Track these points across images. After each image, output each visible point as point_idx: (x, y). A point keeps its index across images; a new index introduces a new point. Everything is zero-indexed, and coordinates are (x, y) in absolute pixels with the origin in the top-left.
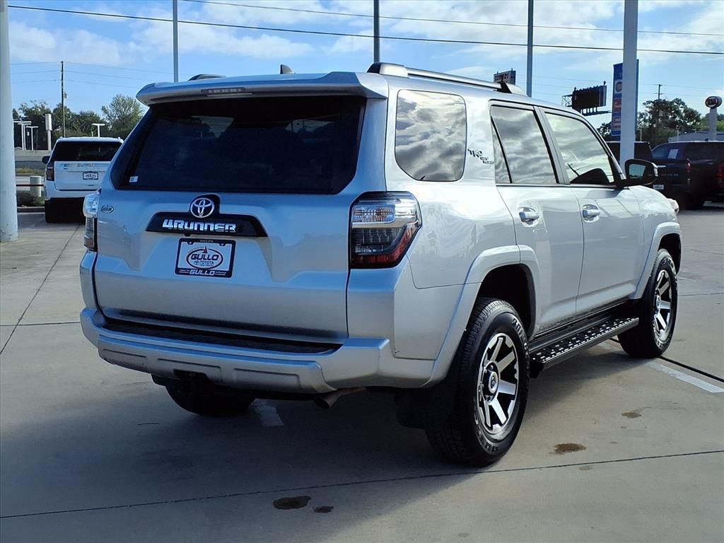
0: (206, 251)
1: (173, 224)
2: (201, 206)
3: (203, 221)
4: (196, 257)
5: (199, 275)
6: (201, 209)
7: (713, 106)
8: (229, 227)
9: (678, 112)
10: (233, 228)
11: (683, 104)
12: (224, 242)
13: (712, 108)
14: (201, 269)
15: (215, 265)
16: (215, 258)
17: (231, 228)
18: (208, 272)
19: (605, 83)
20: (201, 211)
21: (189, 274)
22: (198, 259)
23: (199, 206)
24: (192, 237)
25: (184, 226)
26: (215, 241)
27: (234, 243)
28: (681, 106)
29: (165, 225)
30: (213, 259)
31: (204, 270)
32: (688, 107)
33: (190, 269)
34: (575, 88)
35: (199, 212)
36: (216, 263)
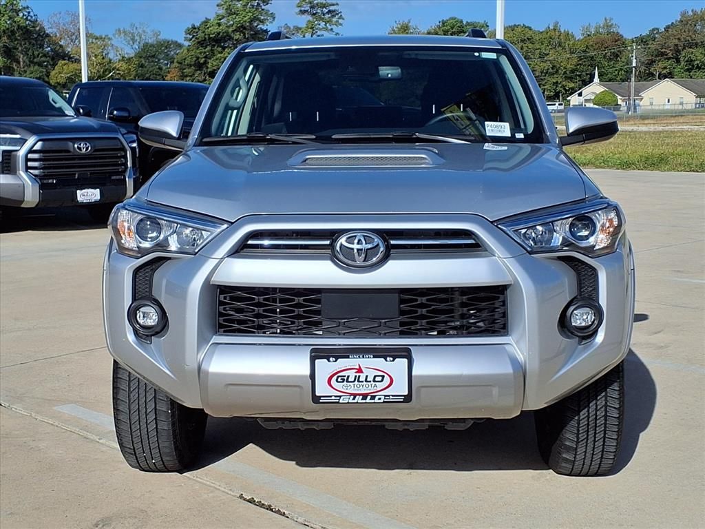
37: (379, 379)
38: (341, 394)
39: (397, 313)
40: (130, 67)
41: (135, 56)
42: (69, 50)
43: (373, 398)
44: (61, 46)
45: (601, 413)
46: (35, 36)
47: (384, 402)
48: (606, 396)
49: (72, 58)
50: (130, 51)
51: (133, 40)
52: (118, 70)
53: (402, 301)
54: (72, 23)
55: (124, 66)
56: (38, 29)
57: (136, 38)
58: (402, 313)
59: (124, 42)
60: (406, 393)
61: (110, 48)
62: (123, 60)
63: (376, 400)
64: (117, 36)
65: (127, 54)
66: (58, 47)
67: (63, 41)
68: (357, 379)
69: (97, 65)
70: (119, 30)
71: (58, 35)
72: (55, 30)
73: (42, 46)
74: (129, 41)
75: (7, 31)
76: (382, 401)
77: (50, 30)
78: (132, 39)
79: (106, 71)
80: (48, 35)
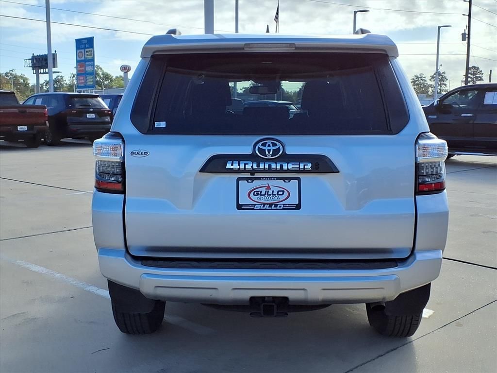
0: (269, 188)
1: (239, 165)
2: (269, 148)
3: (275, 161)
4: (258, 193)
5: (266, 209)
6: (269, 151)
7: (125, 71)
8: (304, 165)
9: (98, 74)
10: (309, 166)
11: (101, 69)
12: (290, 179)
13: (125, 73)
14: (267, 204)
15: (280, 200)
16: (280, 193)
17: (306, 167)
18: (276, 206)
19: (55, 51)
20: (269, 152)
21: (254, 209)
22: (261, 195)
23: (266, 148)
24: (257, 175)
25: (252, 167)
26: (278, 179)
27: (299, 179)
28: (100, 70)
29: (229, 166)
30: (278, 194)
31: (270, 205)
32: (105, 71)
33: (255, 205)
34: (33, 54)
35: (267, 153)
36: (282, 198)
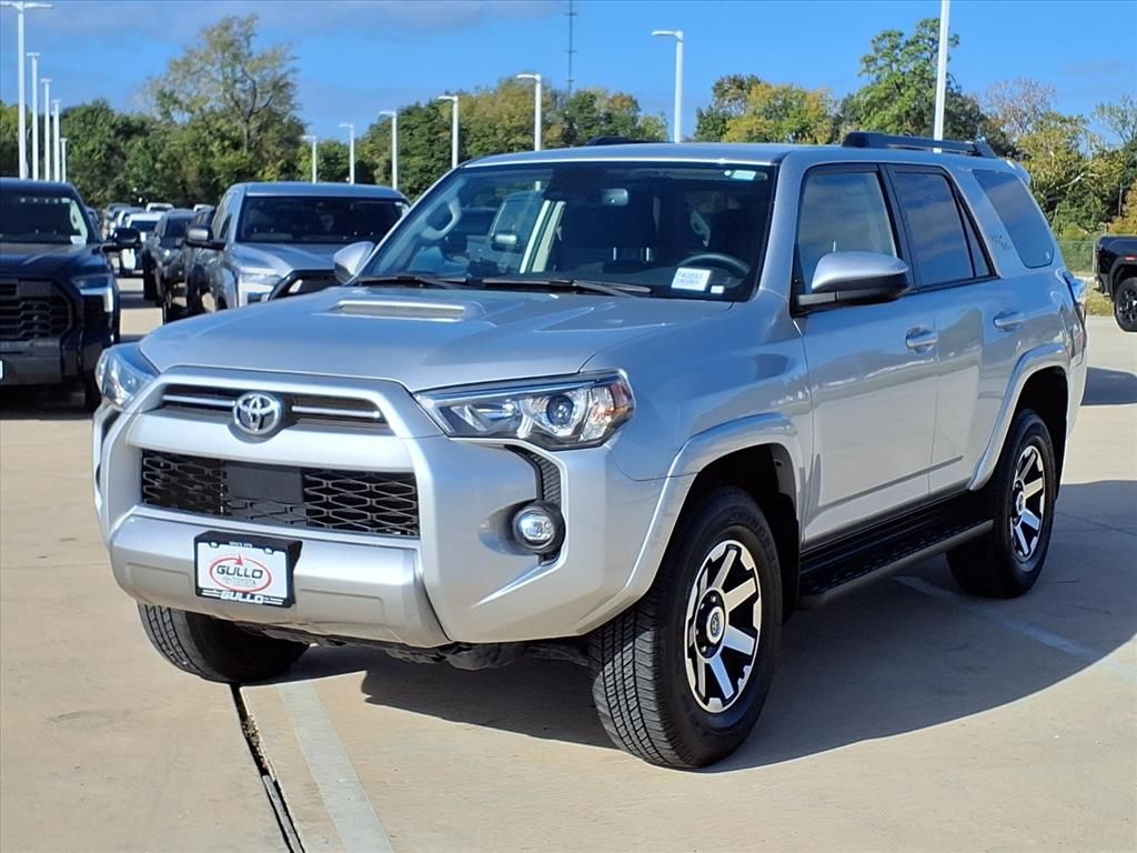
37: (257, 574)
38: (221, 588)
39: (300, 499)
40: (1112, 167)
41: (1125, 150)
42: (1015, 140)
43: (252, 597)
44: (1003, 135)
45: (628, 671)
46: (963, 118)
47: (264, 604)
48: (633, 648)
49: (1018, 153)
50: (1117, 142)
51: (1124, 122)
52: (1092, 172)
53: (306, 484)
54: (1023, 97)
55: (1102, 165)
56: (968, 107)
57: (1129, 119)
58: (307, 498)
59: (1108, 126)
60: (285, 595)
61: (1081, 136)
62: (1102, 156)
63: (256, 601)
64: (1096, 116)
65: (1109, 145)
66: (998, 136)
67: (1007, 126)
68: (237, 572)
69: (1056, 163)
70: (1103, 108)
71: (1000, 117)
72: (996, 109)
73: (972, 136)
74: (1117, 124)
75: (912, 113)
76: (261, 602)
77: (989, 110)
78: (1122, 121)
79: (1071, 174)
80: (983, 118)
